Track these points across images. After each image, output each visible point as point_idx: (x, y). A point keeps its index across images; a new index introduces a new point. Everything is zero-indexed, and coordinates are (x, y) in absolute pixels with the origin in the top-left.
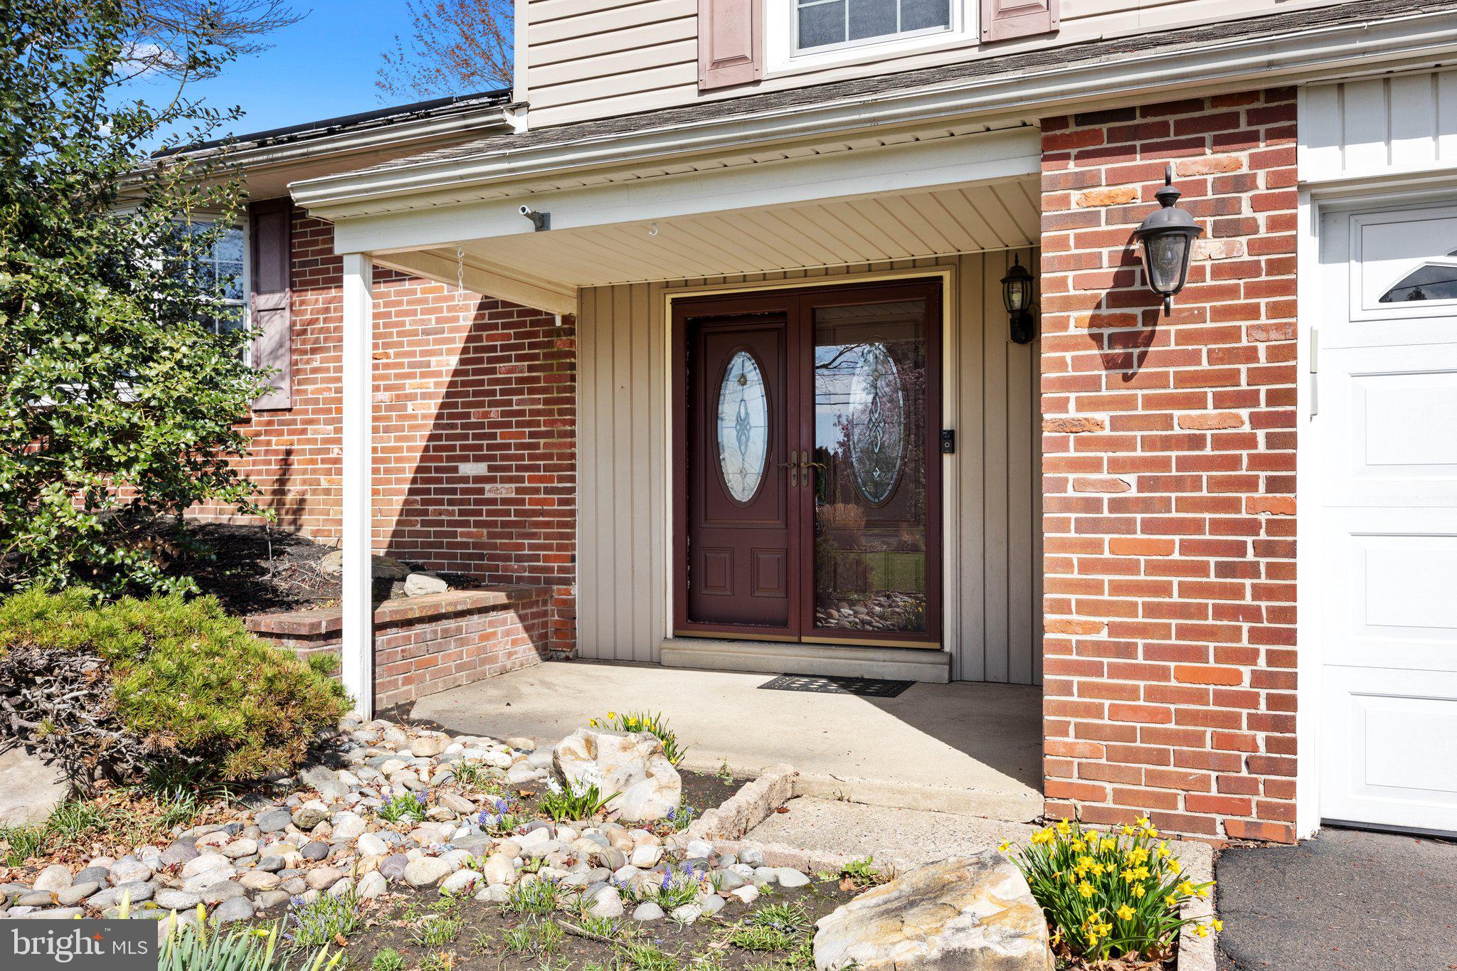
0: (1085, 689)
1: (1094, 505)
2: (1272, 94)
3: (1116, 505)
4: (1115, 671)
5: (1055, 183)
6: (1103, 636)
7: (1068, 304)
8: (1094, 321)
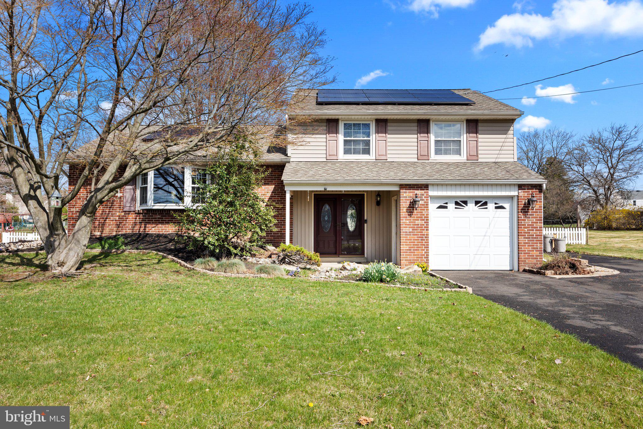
1: (406, 232)
2: (426, 185)
3: (409, 232)
4: (409, 252)
5: (402, 192)
6: (408, 248)
7: (404, 207)
8: (407, 210)
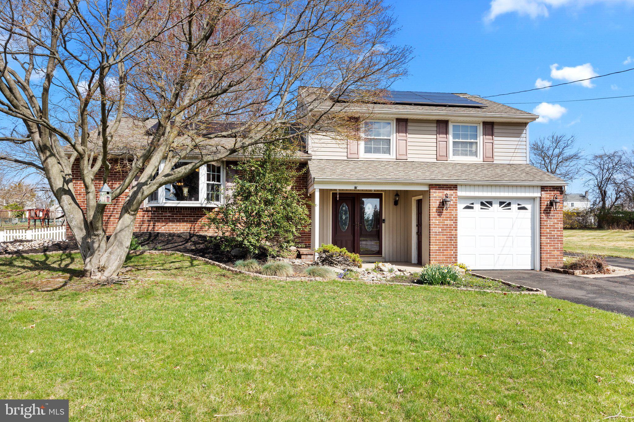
0: (435, 255)
2: (455, 185)
5: (432, 192)
7: (433, 207)
8: (437, 210)
